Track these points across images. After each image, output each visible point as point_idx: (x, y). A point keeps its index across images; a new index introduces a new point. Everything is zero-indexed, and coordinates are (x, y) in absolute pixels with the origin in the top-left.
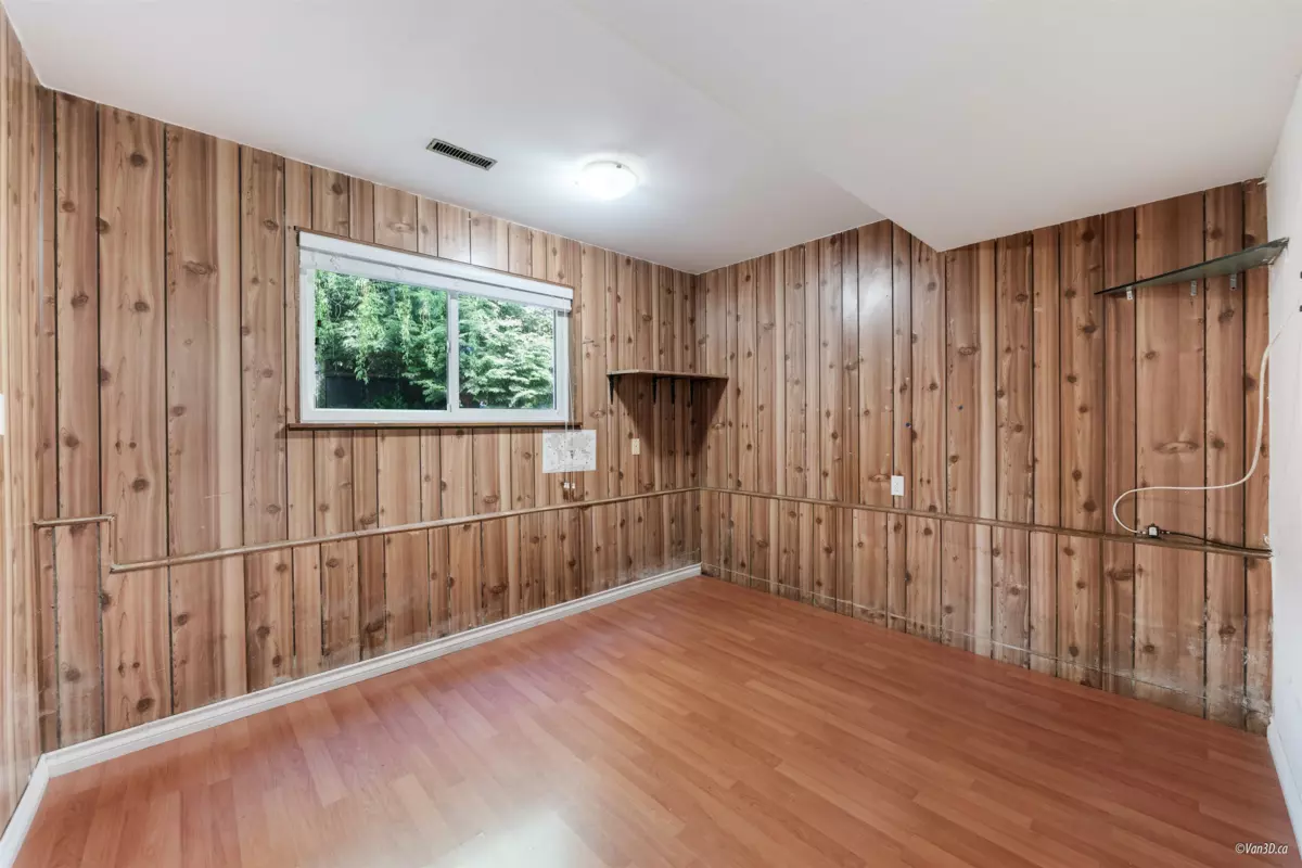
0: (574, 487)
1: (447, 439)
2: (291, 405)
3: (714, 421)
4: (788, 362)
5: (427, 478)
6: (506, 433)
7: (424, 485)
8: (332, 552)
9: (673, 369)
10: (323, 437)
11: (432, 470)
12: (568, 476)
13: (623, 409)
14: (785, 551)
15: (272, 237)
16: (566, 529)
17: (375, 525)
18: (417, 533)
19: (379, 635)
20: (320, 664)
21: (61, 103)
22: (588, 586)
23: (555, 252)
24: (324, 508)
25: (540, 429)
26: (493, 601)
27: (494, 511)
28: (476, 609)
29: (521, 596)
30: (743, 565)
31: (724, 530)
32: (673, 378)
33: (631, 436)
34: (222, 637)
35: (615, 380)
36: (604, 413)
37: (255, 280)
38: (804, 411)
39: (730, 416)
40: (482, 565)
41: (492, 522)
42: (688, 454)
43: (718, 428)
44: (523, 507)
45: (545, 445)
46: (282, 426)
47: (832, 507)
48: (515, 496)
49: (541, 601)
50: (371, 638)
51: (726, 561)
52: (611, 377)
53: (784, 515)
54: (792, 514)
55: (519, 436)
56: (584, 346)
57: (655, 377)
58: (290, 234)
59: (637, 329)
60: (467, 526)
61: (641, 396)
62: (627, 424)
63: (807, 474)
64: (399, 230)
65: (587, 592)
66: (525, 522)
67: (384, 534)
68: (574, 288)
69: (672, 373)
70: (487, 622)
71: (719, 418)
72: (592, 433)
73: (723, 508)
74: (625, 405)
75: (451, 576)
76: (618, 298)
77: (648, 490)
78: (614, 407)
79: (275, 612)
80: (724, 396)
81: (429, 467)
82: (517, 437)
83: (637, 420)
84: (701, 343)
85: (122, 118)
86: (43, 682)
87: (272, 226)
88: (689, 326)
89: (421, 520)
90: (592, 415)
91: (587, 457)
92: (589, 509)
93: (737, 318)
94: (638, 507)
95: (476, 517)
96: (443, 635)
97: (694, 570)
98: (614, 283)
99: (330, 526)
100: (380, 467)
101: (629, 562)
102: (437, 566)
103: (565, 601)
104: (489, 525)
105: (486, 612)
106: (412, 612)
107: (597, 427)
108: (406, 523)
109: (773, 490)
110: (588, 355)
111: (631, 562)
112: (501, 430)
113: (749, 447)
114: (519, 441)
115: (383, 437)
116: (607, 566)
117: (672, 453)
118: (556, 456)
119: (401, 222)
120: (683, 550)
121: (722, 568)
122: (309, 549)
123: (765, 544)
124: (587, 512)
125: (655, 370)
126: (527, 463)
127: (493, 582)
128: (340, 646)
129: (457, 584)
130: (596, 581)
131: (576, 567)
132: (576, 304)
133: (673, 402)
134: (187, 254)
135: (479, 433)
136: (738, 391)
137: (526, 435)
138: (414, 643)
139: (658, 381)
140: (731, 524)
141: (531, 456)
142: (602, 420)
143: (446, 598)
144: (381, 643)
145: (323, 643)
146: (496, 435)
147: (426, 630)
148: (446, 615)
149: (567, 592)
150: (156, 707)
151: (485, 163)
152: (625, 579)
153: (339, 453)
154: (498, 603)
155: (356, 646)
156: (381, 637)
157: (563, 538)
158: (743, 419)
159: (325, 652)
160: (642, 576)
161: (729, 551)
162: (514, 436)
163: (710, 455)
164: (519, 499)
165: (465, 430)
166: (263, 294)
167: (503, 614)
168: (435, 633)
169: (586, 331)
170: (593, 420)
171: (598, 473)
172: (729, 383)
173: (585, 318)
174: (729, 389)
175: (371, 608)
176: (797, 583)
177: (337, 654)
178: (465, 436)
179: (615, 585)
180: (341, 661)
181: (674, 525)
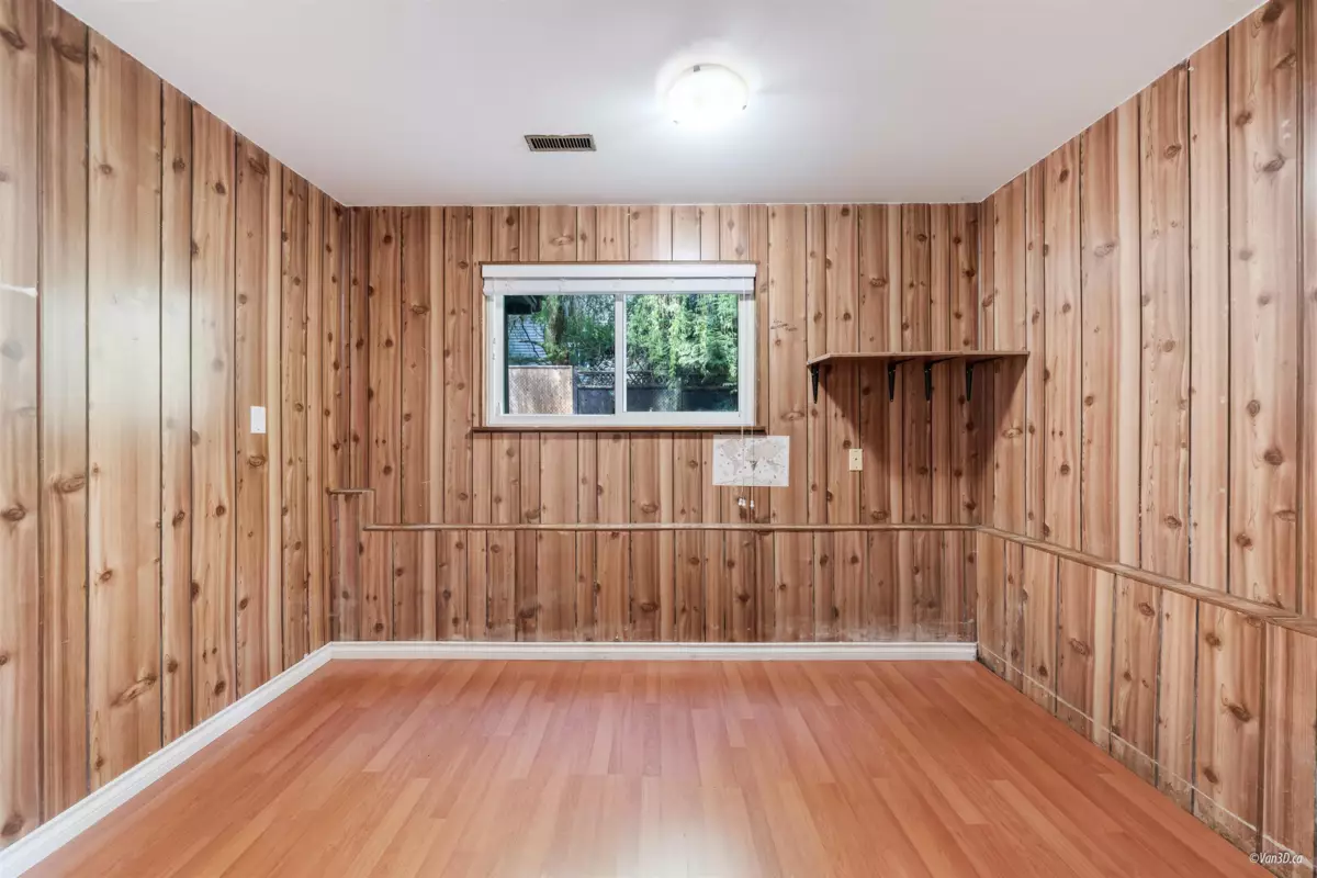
0: (752, 505)
1: (604, 443)
2: (476, 412)
3: (1006, 425)
4: (1148, 310)
5: (584, 480)
6: (666, 437)
7: (581, 487)
8: (496, 539)
9: (929, 346)
10: (498, 438)
11: (590, 475)
12: (748, 492)
13: (833, 408)
14: (1127, 676)
15: (464, 273)
16: (736, 556)
17: (537, 520)
18: (566, 533)
19: (530, 622)
20: (485, 634)
21: (353, 213)
22: (767, 631)
23: (731, 225)
24: (499, 500)
25: (710, 434)
26: (643, 618)
27: (654, 521)
28: (624, 623)
29: (675, 621)
30: (1043, 671)
31: (1013, 605)
32: (929, 362)
33: (847, 444)
34: (422, 592)
35: (822, 371)
36: (802, 414)
37: (453, 312)
38: (1187, 403)
39: (1032, 417)
40: (631, 577)
41: (642, 533)
42: (959, 474)
43: (1011, 436)
44: (688, 521)
45: (717, 453)
46: (469, 429)
47: (1252, 618)
48: (678, 508)
49: (700, 633)
50: (525, 623)
51: (1015, 654)
52: (815, 367)
53: (1126, 607)
54: (1147, 610)
55: (683, 441)
56: (772, 332)
57: (893, 363)
58: (476, 270)
59: (861, 300)
60: (615, 533)
61: (867, 391)
62: (841, 428)
63: (1193, 534)
64: (561, 243)
65: (765, 638)
66: (681, 539)
67: (536, 530)
68: (758, 264)
69: (929, 353)
70: (634, 640)
71: (1012, 421)
72: (785, 440)
73: (1010, 566)
74: (837, 404)
75: (598, 582)
76: (827, 263)
77: (876, 519)
78: (819, 407)
79: (455, 583)
80: (1021, 382)
81: (586, 470)
82: (680, 443)
83: (859, 425)
84: (985, 305)
85: (380, 212)
86: (333, 596)
87: (463, 265)
88: (963, 281)
89: (578, 521)
90: (783, 417)
91: (776, 470)
92: (771, 535)
93: (1045, 249)
94: (853, 542)
95: (629, 526)
96: (589, 640)
97: (964, 651)
98: (822, 244)
99: (503, 514)
100: (543, 467)
101: (834, 614)
102: (585, 569)
103: (732, 640)
104: (639, 537)
105: (634, 628)
106: (560, 607)
107: (791, 433)
108: (564, 522)
109: (1112, 555)
110: (778, 342)
111: (837, 615)
112: (662, 434)
113: (1065, 469)
114: (683, 446)
115: (545, 439)
116: (796, 611)
117: (925, 470)
118: (732, 466)
119: (562, 236)
120: (938, 615)
121: (1009, 663)
122: (479, 533)
123: (1085, 649)
124: (768, 538)
125: (894, 349)
126: (694, 473)
127: (643, 599)
128: (500, 623)
129: (604, 590)
130: (779, 627)
131: (749, 603)
132: (761, 281)
133: (929, 397)
134: (414, 302)
135: (637, 437)
136: (1046, 375)
137: (692, 441)
138: (562, 639)
139: (898, 367)
140: (1024, 596)
141: (698, 465)
142: (799, 424)
143: (593, 603)
144: (533, 630)
145: (487, 616)
146: (656, 441)
147: (573, 629)
148: (592, 621)
149: (736, 632)
150: (384, 632)
151: (584, 143)
152: (827, 634)
153: (510, 453)
154: (648, 622)
155: (512, 627)
156: (533, 625)
157: (731, 564)
158: (1054, 422)
159: (490, 625)
160: (857, 636)
161: (1019, 638)
162: (677, 441)
163: (999, 479)
164: (683, 511)
165: (622, 434)
166: (457, 323)
167: (653, 635)
168: (581, 635)
169: (776, 313)
170: (783, 424)
171: (792, 492)
172: (1030, 361)
173: (775, 296)
174: (1031, 372)
175: (525, 596)
176: (1153, 748)
177: (497, 629)
178: (622, 441)
179: (810, 639)
180: (500, 637)
181: (919, 578)
